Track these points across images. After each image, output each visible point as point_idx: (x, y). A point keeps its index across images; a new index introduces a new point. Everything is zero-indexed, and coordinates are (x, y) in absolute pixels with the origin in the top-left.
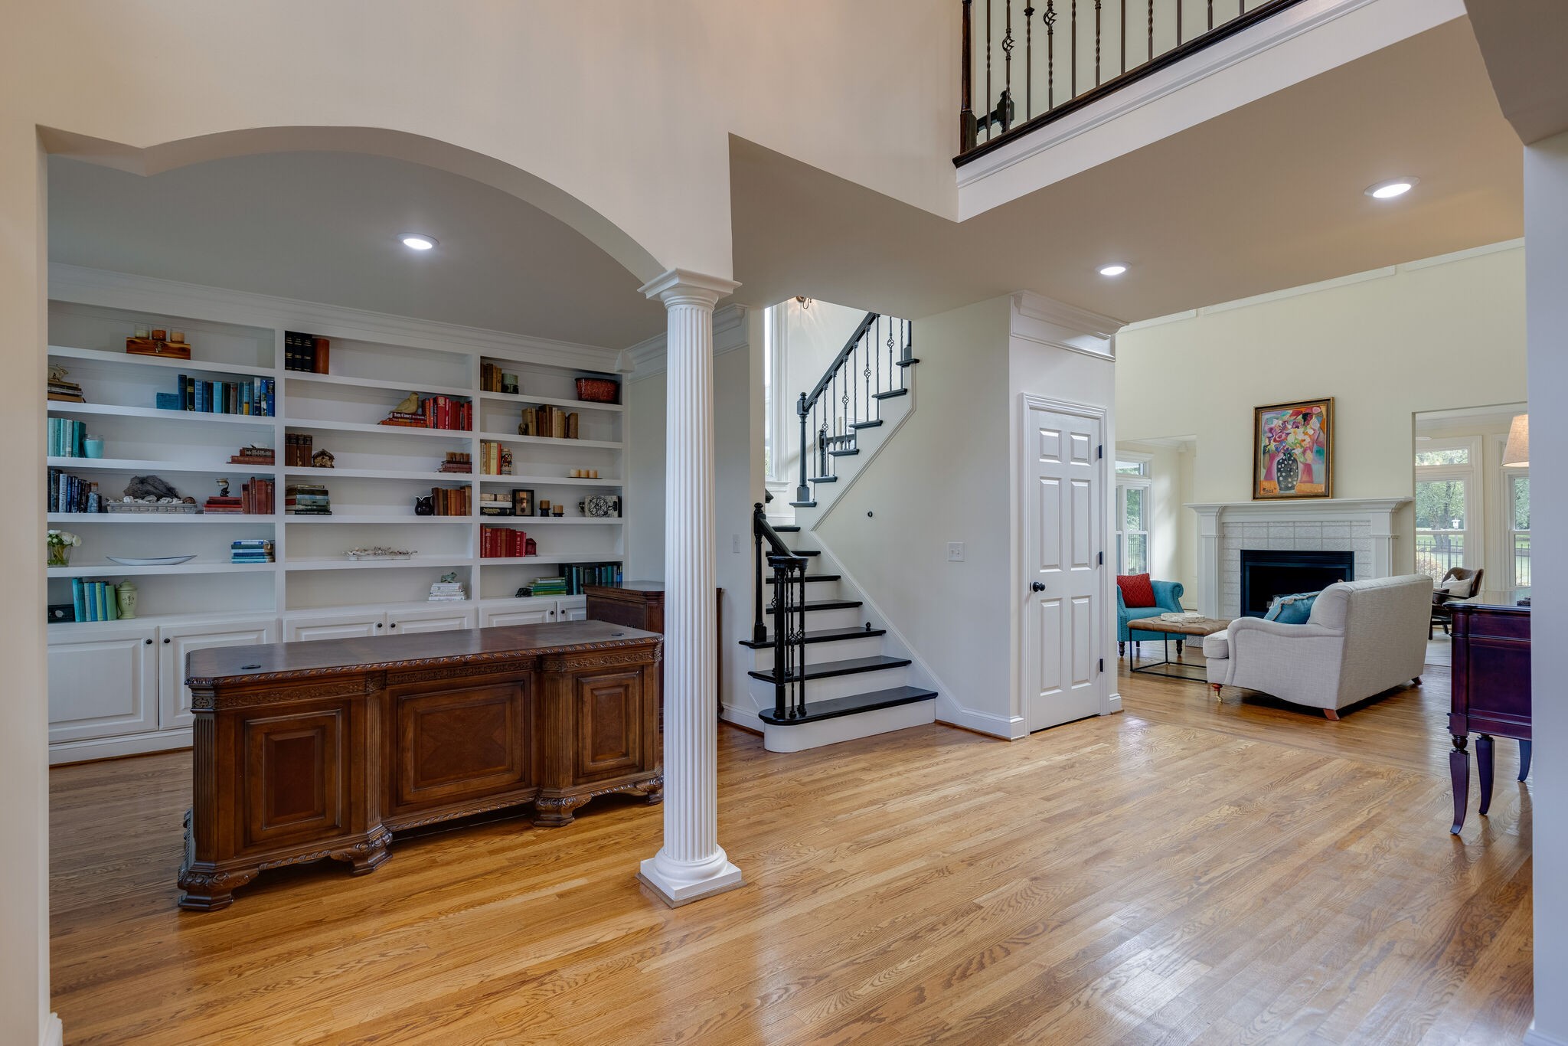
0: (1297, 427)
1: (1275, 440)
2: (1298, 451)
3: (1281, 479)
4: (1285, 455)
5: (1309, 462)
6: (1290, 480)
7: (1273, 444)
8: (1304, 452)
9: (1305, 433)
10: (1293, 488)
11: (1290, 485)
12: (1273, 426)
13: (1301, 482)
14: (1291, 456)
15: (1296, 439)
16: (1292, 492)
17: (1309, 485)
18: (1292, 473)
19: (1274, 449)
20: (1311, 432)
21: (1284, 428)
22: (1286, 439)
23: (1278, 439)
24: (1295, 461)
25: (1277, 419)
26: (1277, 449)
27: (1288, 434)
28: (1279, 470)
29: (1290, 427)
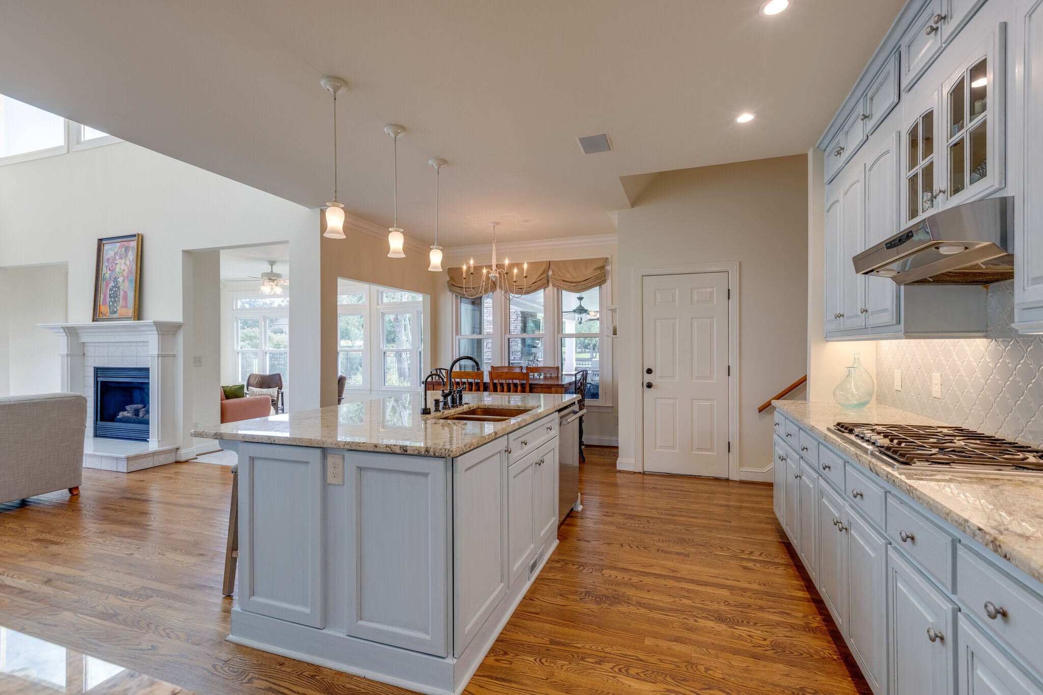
0: (122, 259)
1: (109, 270)
2: (120, 280)
3: (111, 303)
4: (114, 283)
5: (126, 290)
6: (115, 305)
7: (109, 272)
8: (124, 280)
9: (125, 264)
10: (115, 312)
11: (115, 310)
12: (109, 256)
13: (121, 307)
14: (117, 284)
15: (120, 269)
16: (116, 316)
17: (125, 309)
18: (117, 299)
19: (108, 277)
20: (128, 263)
21: (114, 259)
22: (115, 268)
23: (111, 268)
24: (119, 288)
25: (112, 250)
26: (110, 276)
27: (117, 264)
28: (110, 297)
29: (118, 258)
